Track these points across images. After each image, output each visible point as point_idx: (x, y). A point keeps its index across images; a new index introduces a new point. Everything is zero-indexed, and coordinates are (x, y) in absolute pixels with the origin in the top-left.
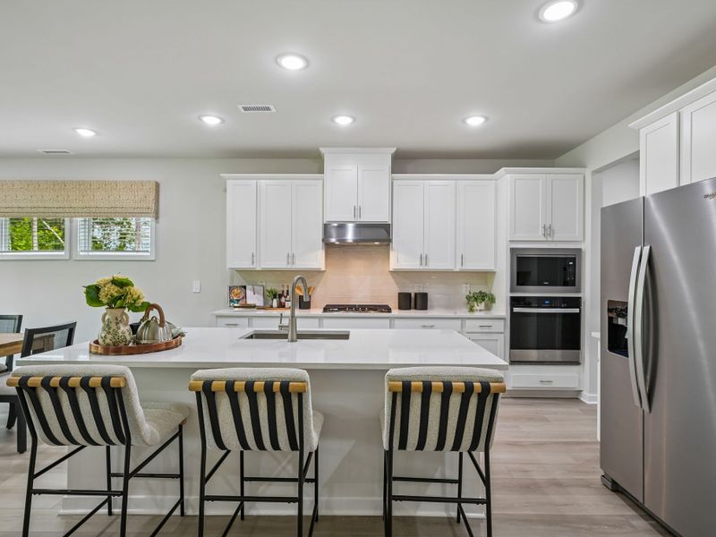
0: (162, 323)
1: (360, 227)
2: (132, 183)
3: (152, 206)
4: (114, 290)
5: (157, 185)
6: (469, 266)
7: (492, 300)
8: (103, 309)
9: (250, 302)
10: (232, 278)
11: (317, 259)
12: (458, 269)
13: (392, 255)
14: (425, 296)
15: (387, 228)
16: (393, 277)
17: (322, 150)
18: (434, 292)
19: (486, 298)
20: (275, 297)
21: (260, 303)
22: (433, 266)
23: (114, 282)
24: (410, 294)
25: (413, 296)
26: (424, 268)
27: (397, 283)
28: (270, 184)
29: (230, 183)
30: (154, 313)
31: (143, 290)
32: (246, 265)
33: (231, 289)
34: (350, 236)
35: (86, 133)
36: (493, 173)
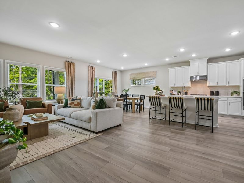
0: (162, 93)
1: (201, 76)
2: (152, 72)
3: (155, 75)
4: (157, 88)
5: (156, 72)
6: (231, 84)
7: (240, 93)
8: (155, 90)
9: (174, 93)
10: (170, 89)
11: (189, 84)
12: (228, 85)
13: (208, 82)
14: (218, 92)
15: (206, 76)
16: (209, 88)
17: (190, 61)
18: (220, 91)
19: (237, 93)
20: (179, 92)
21: (176, 94)
22: (219, 85)
23: (157, 87)
24: (213, 92)
25: (214, 92)
26: (217, 85)
27: (210, 89)
28: (178, 69)
29: (170, 70)
30: (161, 91)
31: (160, 88)
32: (173, 86)
33: (170, 91)
34: (198, 78)
35: (146, 64)
36: (239, 60)
